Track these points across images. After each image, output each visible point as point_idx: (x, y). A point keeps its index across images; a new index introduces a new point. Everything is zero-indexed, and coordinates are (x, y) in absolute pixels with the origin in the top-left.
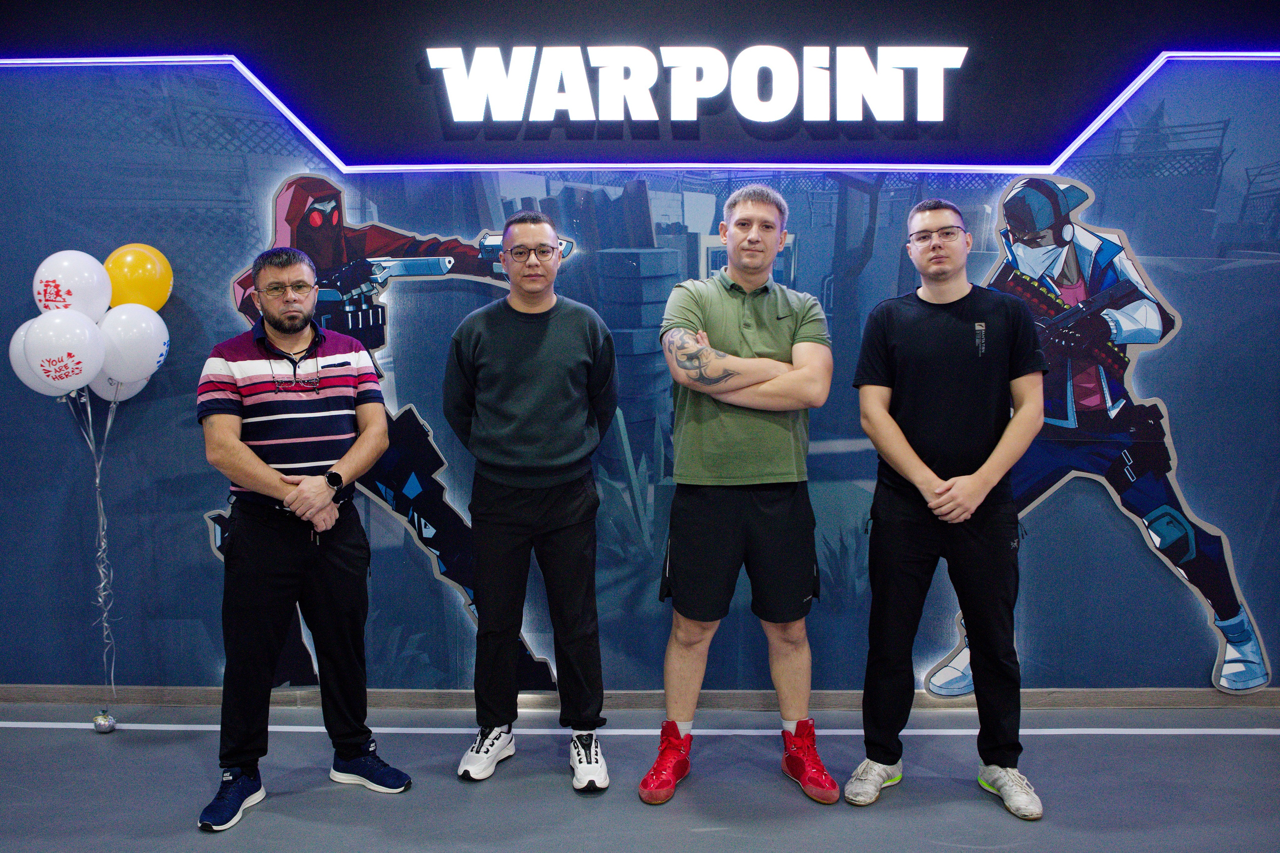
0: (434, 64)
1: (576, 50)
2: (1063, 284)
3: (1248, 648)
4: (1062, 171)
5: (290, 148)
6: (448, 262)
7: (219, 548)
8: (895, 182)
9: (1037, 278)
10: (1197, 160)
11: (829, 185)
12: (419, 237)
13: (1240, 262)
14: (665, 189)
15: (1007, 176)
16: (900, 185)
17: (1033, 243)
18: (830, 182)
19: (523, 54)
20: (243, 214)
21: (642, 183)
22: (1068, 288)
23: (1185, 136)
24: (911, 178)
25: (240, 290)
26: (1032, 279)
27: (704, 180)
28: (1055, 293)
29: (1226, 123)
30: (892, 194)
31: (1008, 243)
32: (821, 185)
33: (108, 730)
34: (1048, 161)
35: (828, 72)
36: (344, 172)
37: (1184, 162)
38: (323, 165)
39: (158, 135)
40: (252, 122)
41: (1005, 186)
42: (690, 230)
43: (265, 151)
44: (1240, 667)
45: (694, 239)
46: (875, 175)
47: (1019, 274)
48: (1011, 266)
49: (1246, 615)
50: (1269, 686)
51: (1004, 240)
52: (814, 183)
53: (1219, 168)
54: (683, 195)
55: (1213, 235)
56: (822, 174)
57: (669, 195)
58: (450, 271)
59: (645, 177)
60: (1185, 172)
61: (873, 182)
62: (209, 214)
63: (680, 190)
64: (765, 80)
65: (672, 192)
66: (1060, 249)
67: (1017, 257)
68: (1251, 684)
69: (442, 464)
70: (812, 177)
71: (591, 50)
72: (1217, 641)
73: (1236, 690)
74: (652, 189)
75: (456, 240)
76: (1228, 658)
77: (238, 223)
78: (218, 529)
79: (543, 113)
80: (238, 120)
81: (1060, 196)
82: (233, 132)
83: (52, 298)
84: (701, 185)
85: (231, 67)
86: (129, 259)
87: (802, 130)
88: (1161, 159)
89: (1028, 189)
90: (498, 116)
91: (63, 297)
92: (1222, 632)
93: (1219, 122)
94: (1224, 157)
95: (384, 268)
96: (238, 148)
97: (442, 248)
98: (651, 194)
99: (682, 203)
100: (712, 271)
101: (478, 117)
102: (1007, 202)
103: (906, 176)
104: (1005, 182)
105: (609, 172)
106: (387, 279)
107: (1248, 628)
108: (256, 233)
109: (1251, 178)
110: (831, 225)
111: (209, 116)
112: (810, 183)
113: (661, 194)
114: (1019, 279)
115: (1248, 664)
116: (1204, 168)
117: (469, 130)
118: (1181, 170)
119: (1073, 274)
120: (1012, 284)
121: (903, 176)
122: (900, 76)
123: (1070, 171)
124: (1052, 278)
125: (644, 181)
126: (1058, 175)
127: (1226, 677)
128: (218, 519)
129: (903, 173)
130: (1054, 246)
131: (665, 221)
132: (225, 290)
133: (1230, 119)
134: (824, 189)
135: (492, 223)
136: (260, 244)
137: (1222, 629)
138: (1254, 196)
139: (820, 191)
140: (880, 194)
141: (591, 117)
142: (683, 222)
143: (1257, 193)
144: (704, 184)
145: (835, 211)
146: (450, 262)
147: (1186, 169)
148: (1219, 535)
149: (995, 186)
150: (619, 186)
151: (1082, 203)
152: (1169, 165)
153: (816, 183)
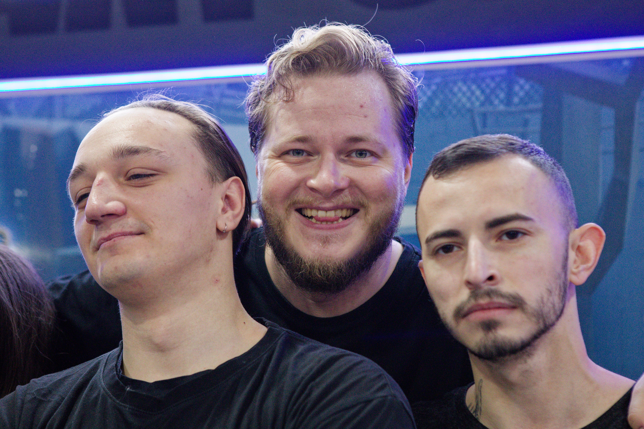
11: (522, 94)
32: (502, 95)
46: (626, 63)
52: (488, 91)
61: (621, 80)
70: (483, 79)
112: (478, 93)
134: (508, 102)
139: (502, 107)
153: (493, 91)
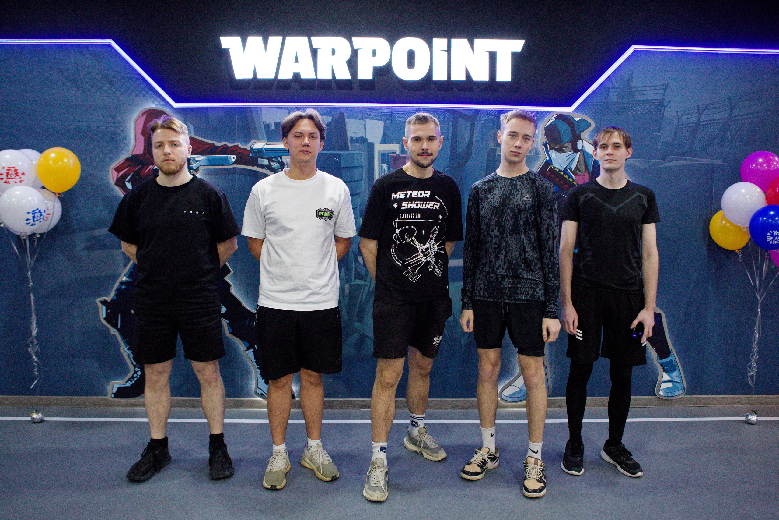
0: (224, 46)
1: (305, 39)
2: (577, 174)
3: (675, 374)
4: (577, 111)
5: (144, 93)
6: (233, 158)
7: (105, 319)
8: (484, 115)
9: (562, 170)
10: (650, 106)
11: (448, 116)
12: (217, 144)
13: (673, 163)
14: (356, 118)
15: (547, 113)
16: (487, 117)
17: (560, 150)
18: (448, 115)
19: (275, 41)
20: (118, 130)
21: (342, 114)
22: (579, 175)
23: (644, 93)
24: (493, 113)
25: (116, 173)
26: (560, 170)
27: (377, 113)
28: (572, 178)
29: (666, 86)
30: (483, 122)
31: (547, 150)
32: (443, 117)
33: (38, 421)
34: (569, 105)
35: (446, 53)
36: (175, 107)
37: (644, 106)
38: (162, 103)
39: (68, 84)
40: (122, 77)
41: (545, 118)
42: (369, 141)
43: (130, 94)
44: (670, 385)
45: (371, 146)
46: (473, 111)
47: (552, 167)
48: (548, 163)
49: (674, 356)
50: (686, 394)
51: (544, 149)
53: (663, 110)
54: (365, 122)
55: (659, 148)
56: (443, 110)
57: (358, 121)
58: (234, 163)
59: (344, 111)
60: (644, 112)
61: (472, 115)
62: (99, 130)
63: (364, 118)
64: (411, 57)
65: (359, 119)
66: (575, 154)
67: (552, 158)
68: (676, 394)
69: (229, 272)
70: (438, 112)
71: (313, 39)
72: (658, 371)
73: (668, 397)
74: (347, 118)
75: (237, 146)
76: (664, 380)
77: (115, 134)
78: (104, 308)
79: (286, 74)
80: (114, 76)
81: (576, 124)
82: (112, 84)
83: (13, 177)
84: (375, 116)
85: (110, 46)
86: (53, 155)
87: (433, 85)
88: (631, 105)
89: (558, 120)
90: (261, 76)
91: (20, 176)
92: (661, 365)
93: (663, 85)
94: (665, 105)
95: (197, 161)
96: (114, 92)
97: (229, 150)
98: (347, 120)
99: (365, 125)
100: (382, 164)
101: (249, 76)
102: (546, 127)
103: (490, 112)
104: (546, 116)
105: (324, 108)
106: (198, 167)
107: (675, 363)
108: (125, 141)
109: (680, 116)
110: (448, 139)
111: (98, 74)
113: (353, 121)
114: (553, 170)
115: (675, 383)
116: (654, 110)
117: (245, 84)
118: (642, 111)
119: (583, 168)
120: (549, 173)
121: (489, 112)
122: (487, 55)
123: (581, 110)
124: (571, 170)
125: (343, 113)
126: (575, 113)
127: (663, 390)
128: (104, 303)
129: (489, 110)
130: (572, 152)
131: (355, 136)
132: (108, 173)
133: (668, 84)
134: (444, 119)
135: (258, 137)
136: (127, 147)
137: (662, 365)
138: (681, 126)
139: (442, 120)
140: (476, 122)
141: (313, 77)
142: (365, 136)
143: (683, 125)
144: (377, 115)
145: (451, 130)
146: (234, 158)
147: (644, 111)
148: (659, 313)
149: (540, 118)
150: (330, 116)
151: (588, 128)
152: (635, 108)
153: (440, 115)
